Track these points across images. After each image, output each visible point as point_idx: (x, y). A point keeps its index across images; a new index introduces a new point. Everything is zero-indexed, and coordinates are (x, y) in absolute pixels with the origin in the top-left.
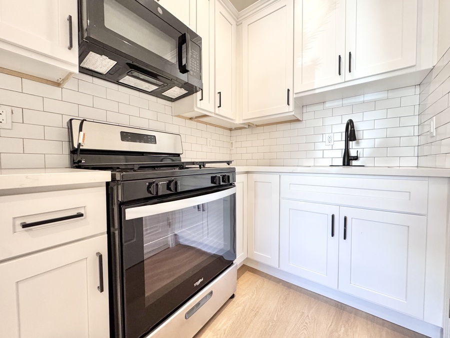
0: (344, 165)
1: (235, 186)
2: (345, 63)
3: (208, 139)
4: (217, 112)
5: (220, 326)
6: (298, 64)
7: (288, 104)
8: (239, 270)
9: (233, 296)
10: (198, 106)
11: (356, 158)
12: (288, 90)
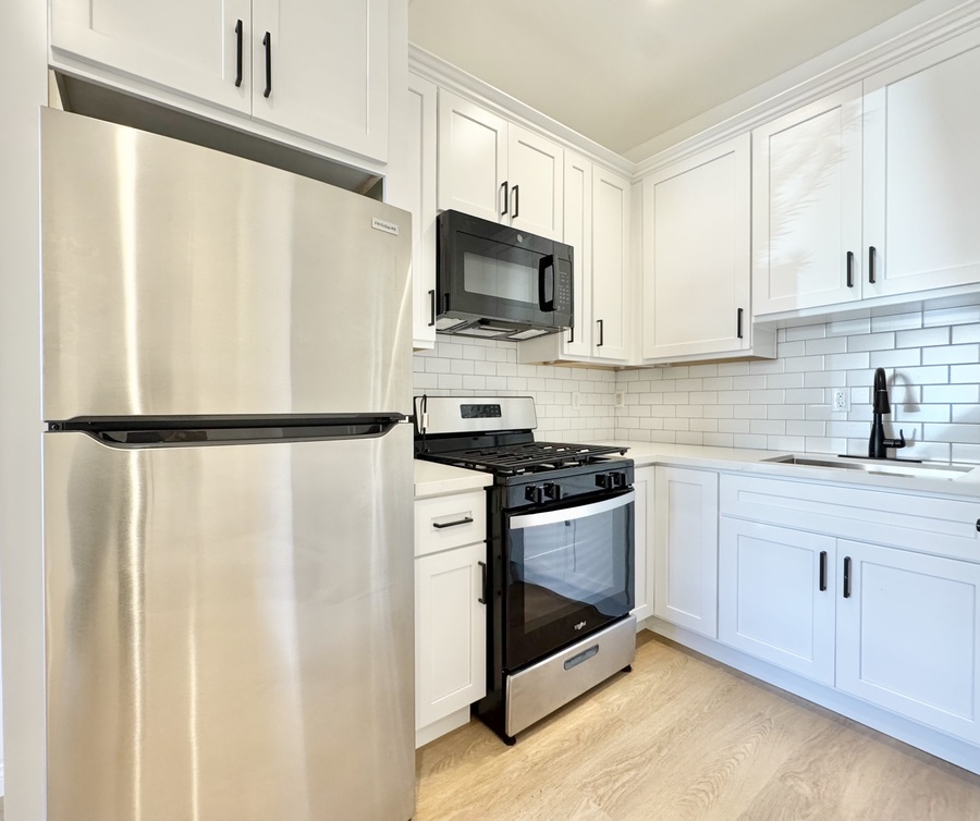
0: (872, 456)
1: (632, 489)
2: (862, 265)
3: (575, 394)
4: (596, 355)
5: (611, 699)
6: (761, 262)
7: (740, 336)
8: (638, 635)
9: (628, 669)
10: (565, 352)
11: (902, 443)
12: (740, 311)
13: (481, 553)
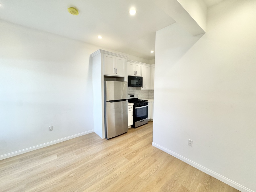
1: (148, 105)
4: (145, 89)
9: (147, 124)
10: (142, 89)
13: (133, 111)
